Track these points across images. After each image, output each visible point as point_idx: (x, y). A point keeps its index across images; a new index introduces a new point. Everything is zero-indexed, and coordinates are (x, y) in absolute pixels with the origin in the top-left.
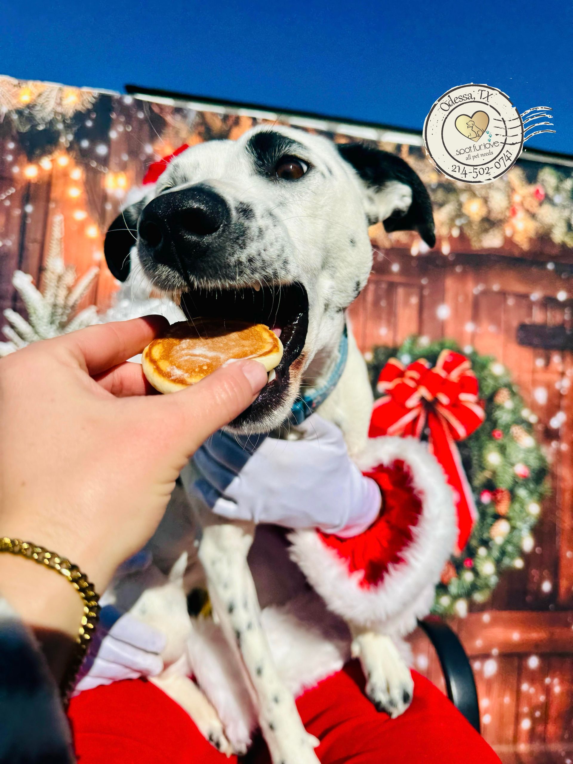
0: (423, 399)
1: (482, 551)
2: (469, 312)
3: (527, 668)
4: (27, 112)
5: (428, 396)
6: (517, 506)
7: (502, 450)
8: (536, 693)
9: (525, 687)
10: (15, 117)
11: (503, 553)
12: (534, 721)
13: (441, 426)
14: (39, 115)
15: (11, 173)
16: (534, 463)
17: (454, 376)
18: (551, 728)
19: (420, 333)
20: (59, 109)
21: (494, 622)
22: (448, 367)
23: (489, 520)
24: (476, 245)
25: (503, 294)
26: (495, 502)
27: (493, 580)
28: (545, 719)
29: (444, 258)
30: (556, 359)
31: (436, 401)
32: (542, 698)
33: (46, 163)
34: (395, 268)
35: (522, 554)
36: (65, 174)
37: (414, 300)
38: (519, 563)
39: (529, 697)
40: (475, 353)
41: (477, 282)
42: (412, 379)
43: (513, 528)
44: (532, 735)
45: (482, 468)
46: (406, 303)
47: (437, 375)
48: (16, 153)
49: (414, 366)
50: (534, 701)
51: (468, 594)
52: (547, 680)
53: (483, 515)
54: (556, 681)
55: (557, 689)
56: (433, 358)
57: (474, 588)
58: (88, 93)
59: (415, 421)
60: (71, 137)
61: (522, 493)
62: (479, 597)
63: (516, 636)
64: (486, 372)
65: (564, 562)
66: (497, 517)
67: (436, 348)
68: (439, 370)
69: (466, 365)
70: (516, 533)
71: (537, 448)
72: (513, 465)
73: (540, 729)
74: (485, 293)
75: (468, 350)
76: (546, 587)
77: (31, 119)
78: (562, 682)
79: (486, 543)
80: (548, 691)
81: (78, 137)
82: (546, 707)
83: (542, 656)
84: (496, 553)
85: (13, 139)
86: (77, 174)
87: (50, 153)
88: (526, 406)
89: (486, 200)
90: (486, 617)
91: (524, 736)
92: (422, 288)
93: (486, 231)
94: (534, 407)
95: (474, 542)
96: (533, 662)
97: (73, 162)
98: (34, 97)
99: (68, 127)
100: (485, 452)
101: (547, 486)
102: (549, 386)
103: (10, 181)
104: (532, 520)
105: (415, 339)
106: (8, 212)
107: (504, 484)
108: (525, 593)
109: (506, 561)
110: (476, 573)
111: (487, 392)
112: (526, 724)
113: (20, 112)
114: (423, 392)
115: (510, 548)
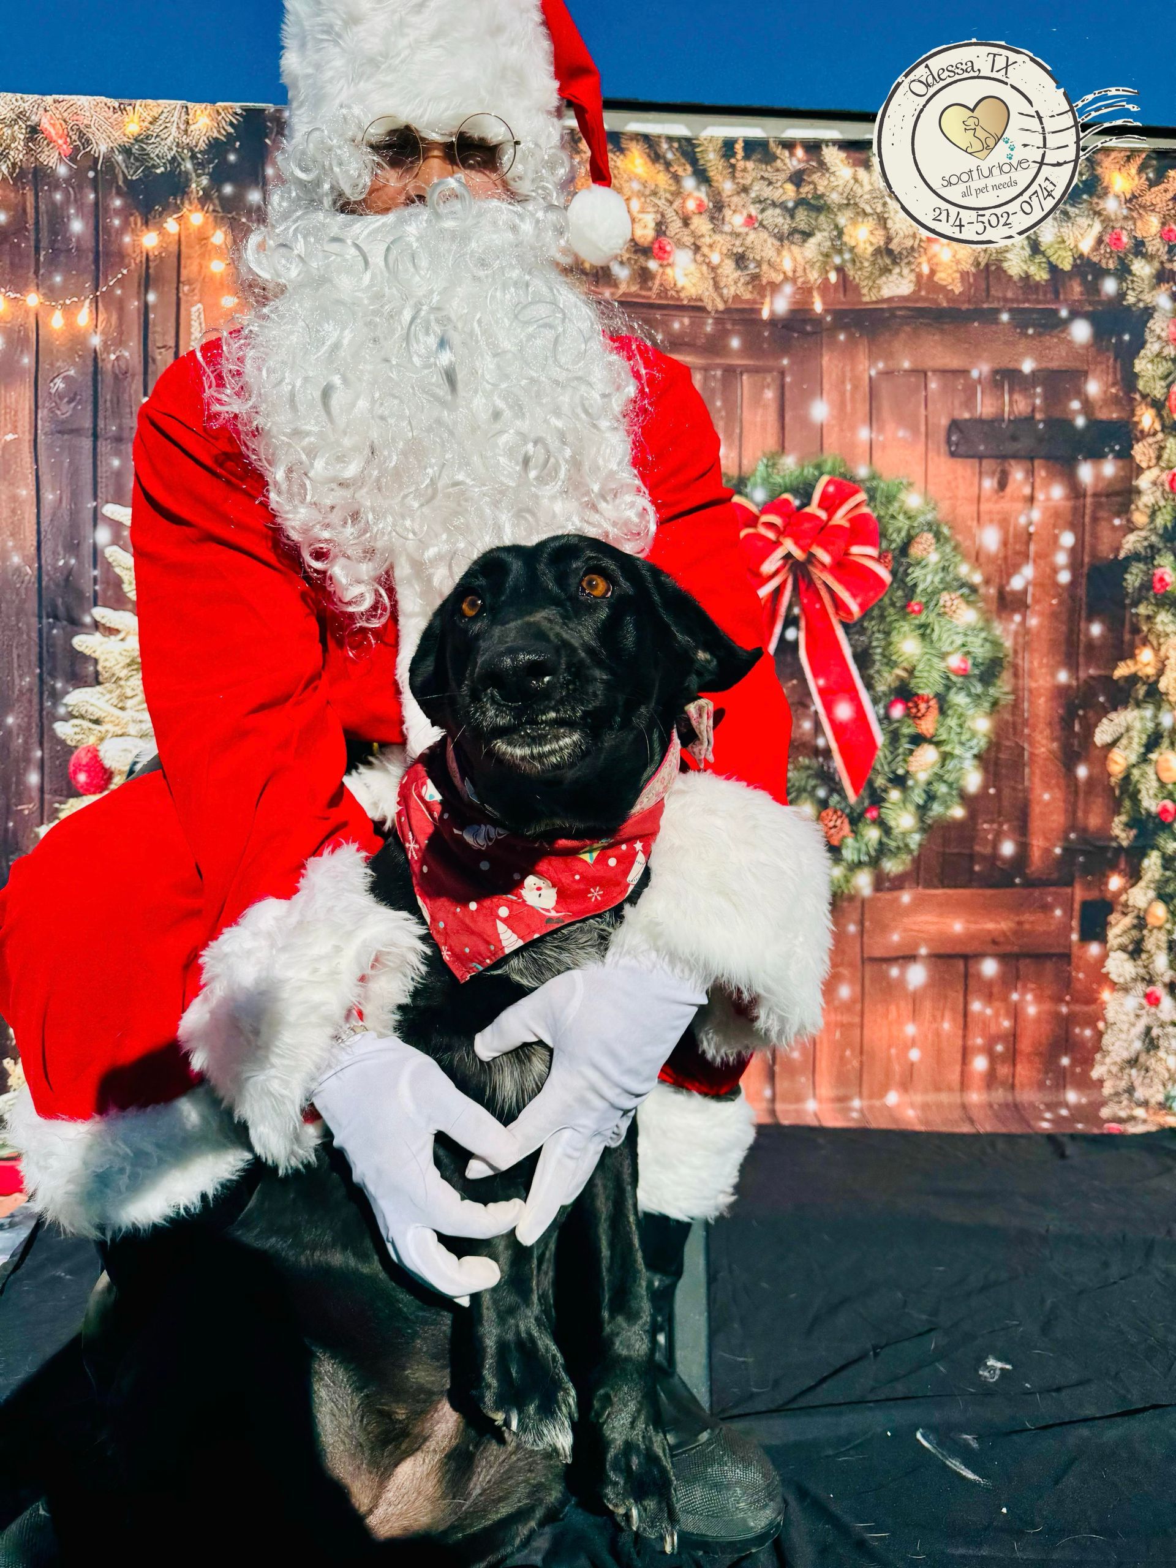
0: (788, 556)
1: (895, 795)
2: (863, 409)
3: (979, 976)
4: (135, 149)
5: (798, 554)
6: (952, 722)
7: (924, 632)
8: (997, 1015)
9: (976, 1006)
10: (120, 158)
11: (931, 797)
12: (992, 1057)
13: (820, 599)
14: (153, 151)
15: (120, 245)
16: (981, 651)
17: (840, 518)
18: (1023, 1071)
19: (782, 449)
20: (185, 140)
21: (918, 904)
22: (830, 503)
23: (905, 745)
24: (868, 297)
25: (921, 373)
26: (913, 716)
27: (914, 840)
28: (1012, 1056)
29: (817, 321)
30: (1018, 475)
31: (811, 558)
32: (1006, 1024)
33: (171, 225)
34: (735, 343)
35: (964, 798)
36: (203, 238)
37: (769, 394)
38: (958, 812)
39: (985, 1023)
40: (873, 477)
41: (872, 358)
42: (770, 525)
43: (945, 757)
44: (991, 1079)
45: (891, 664)
46: (757, 400)
47: (813, 517)
48: (125, 213)
49: (774, 506)
50: (993, 1029)
51: (874, 862)
52: (1015, 996)
53: (894, 737)
54: (1029, 997)
55: (1032, 1010)
56: (805, 491)
57: (882, 850)
58: (225, 109)
59: (778, 592)
60: (205, 181)
61: (959, 699)
62: (892, 866)
63: (958, 927)
64: (894, 508)
65: (1036, 810)
66: (918, 740)
67: (809, 471)
68: (813, 509)
69: (862, 496)
70: (951, 765)
71: (987, 626)
72: (943, 656)
73: (1003, 1070)
74: (888, 373)
75: (862, 472)
76: (1008, 848)
77: (143, 158)
78: (1039, 999)
79: (900, 781)
80: (1016, 1013)
81: (218, 179)
82: (1013, 1037)
83: (1003, 958)
84: (918, 797)
85: (119, 193)
86: (219, 237)
87: (178, 209)
88: (966, 557)
89: (882, 221)
90: (906, 898)
91: (977, 1082)
92: (782, 373)
93: (886, 271)
94: (977, 558)
95: (880, 782)
96: (989, 968)
97: (211, 219)
98: (146, 124)
99: (199, 165)
100: (895, 637)
101: (1002, 687)
102: (1004, 523)
103: (120, 257)
104: (980, 743)
105: (772, 462)
106: (121, 306)
107: (927, 685)
108: (972, 858)
109: (937, 809)
110: (887, 830)
111: (898, 539)
112: (980, 1064)
113: (127, 151)
114: (789, 545)
115: (942, 789)
